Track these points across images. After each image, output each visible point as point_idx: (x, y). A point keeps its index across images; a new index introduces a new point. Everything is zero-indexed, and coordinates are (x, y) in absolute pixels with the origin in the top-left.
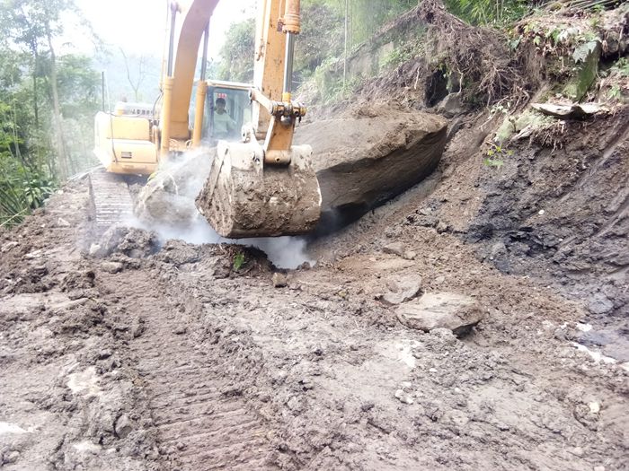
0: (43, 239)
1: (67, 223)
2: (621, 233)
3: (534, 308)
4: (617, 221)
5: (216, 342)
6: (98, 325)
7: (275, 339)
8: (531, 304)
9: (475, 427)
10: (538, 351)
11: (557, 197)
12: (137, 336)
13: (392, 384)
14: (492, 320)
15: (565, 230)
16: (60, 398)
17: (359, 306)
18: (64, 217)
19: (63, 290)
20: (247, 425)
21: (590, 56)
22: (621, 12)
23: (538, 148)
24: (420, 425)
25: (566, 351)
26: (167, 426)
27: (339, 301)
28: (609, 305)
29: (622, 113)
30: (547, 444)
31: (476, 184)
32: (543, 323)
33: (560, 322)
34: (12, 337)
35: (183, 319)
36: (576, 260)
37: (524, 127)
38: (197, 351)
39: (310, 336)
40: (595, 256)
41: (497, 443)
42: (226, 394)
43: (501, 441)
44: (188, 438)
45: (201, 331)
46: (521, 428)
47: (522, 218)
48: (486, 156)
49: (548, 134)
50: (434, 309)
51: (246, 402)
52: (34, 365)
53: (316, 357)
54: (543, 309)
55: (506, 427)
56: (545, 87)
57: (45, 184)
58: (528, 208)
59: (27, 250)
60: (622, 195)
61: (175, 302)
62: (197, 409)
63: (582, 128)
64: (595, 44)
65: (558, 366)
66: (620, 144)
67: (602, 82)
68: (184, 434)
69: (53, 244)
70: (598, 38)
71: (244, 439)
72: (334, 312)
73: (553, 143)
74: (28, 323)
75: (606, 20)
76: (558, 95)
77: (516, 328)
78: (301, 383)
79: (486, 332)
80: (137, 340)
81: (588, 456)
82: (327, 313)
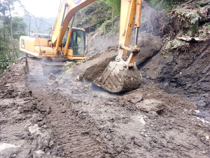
0: (11, 80)
1: (18, 75)
2: (207, 80)
3: (180, 105)
4: (206, 76)
5: (77, 116)
6: (36, 110)
7: (96, 114)
8: (179, 103)
9: (170, 145)
10: (184, 119)
11: (186, 68)
12: (49, 113)
13: (139, 130)
14: (167, 108)
15: (188, 79)
16: (27, 135)
17: (123, 104)
18: (17, 72)
19: (21, 98)
20: (92, 144)
21: (196, 22)
22: (206, 8)
23: (180, 52)
24: (151, 144)
25: (193, 119)
26: (64, 145)
27: (116, 102)
28: (204, 104)
29: (208, 41)
30: (193, 150)
31: (159, 63)
32: (184, 109)
33: (189, 109)
34: (5, 113)
35: (64, 108)
36: (192, 89)
37: (175, 45)
38: (70, 119)
39: (108, 114)
40: (199, 87)
41: (177, 150)
42: (83, 133)
43: (179, 149)
44: (72, 149)
45: (71, 112)
46: (184, 144)
47: (174, 75)
48: (162, 54)
49: (183, 47)
50: (149, 105)
51: (90, 136)
52: (15, 124)
53: (112, 121)
54: (183, 105)
55: (179, 144)
56: (181, 32)
57: (7, 61)
58: (176, 72)
59: (5, 83)
60: (208, 68)
61: (60, 102)
62: (74, 139)
63: (195, 45)
64: (198, 18)
65: (191, 124)
66: (207, 51)
67: (200, 31)
68: (71, 147)
69: (14, 82)
70: (199, 16)
71: (92, 149)
72: (114, 105)
73: (185, 50)
74: (10, 109)
75: (201, 10)
76: (186, 35)
77: (175, 111)
78: (110, 130)
79: (166, 113)
80: (49, 115)
81: (207, 154)
82: (112, 106)
